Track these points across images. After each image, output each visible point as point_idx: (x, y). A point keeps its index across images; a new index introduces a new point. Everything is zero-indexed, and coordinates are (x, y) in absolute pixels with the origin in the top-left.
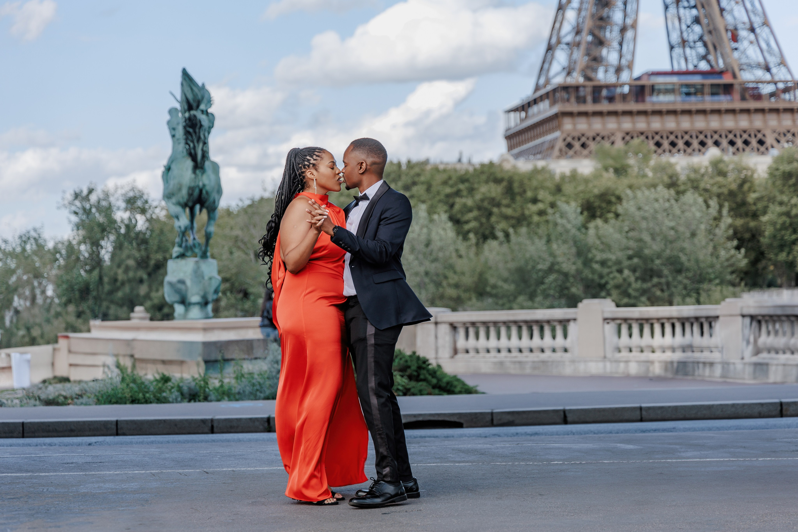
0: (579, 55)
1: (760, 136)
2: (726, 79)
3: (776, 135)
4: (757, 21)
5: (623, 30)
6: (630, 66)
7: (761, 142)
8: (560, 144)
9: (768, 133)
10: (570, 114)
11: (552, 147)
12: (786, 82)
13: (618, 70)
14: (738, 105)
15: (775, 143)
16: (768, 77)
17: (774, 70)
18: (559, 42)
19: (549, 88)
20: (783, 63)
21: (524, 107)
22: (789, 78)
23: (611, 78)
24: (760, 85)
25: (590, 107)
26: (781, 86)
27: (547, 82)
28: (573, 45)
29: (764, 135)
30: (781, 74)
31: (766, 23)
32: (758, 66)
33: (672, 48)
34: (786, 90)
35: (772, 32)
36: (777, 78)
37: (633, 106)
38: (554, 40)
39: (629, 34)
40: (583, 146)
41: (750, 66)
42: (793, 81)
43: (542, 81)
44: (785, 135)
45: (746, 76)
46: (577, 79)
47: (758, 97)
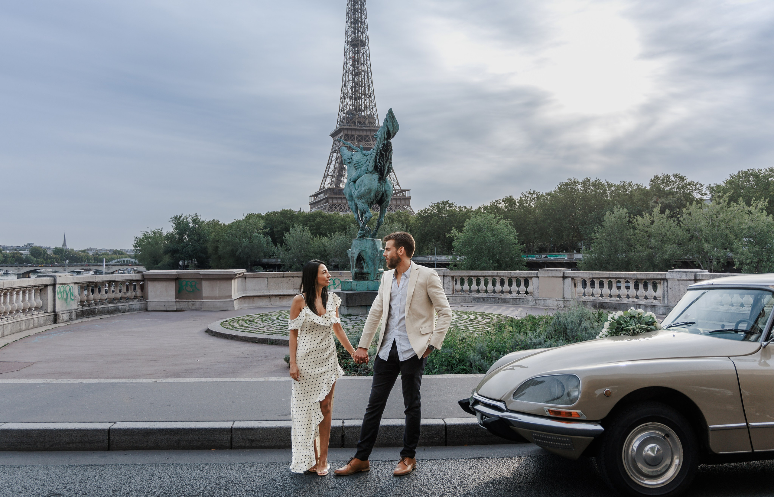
0: (334, 179)
8: (328, 207)
10: (332, 198)
11: (326, 208)
12: (399, 190)
17: (395, 186)
18: (328, 175)
19: (324, 189)
20: (398, 184)
21: (316, 195)
25: (338, 196)
26: (397, 191)
27: (324, 187)
28: (332, 176)
30: (397, 188)
34: (398, 193)
35: (395, 174)
38: (326, 174)
40: (335, 208)
42: (401, 190)
43: (322, 187)
46: (333, 186)
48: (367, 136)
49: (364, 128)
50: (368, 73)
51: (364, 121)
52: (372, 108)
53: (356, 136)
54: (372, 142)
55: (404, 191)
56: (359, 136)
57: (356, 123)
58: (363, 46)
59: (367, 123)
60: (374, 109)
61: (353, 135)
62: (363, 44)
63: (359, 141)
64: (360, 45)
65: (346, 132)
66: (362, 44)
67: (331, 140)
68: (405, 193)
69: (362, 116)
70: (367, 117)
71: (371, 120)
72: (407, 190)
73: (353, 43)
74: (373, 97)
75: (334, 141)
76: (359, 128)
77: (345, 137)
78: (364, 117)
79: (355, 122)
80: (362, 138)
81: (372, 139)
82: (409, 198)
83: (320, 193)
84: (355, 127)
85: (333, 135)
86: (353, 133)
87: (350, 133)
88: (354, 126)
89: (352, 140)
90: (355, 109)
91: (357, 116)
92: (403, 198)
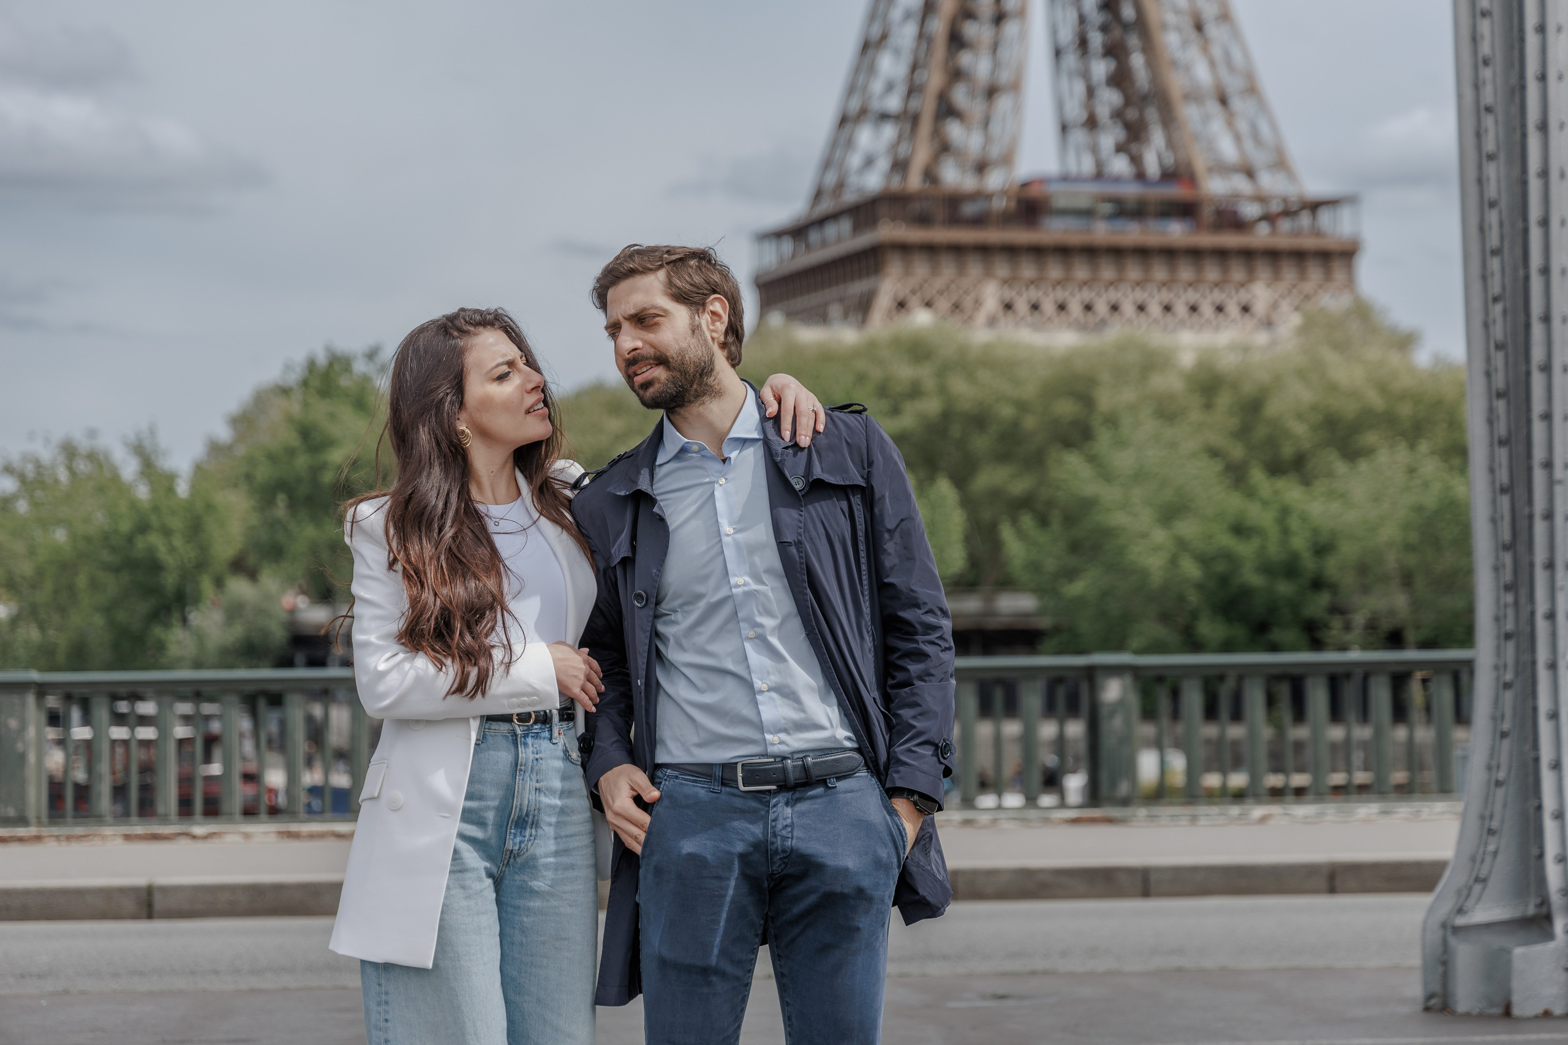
1: (1241, 297)
2: (1184, 192)
3: (1274, 297)
4: (1233, 84)
5: (992, 92)
6: (1007, 159)
7: (1243, 309)
8: (882, 303)
9: (1259, 292)
10: (904, 248)
11: (869, 308)
12: (1285, 200)
13: (981, 167)
14: (1207, 240)
15: (1272, 312)
16: (1250, 189)
17: (1264, 178)
18: (863, 112)
19: (849, 197)
20: (1281, 164)
21: (798, 232)
22: (1294, 191)
23: (970, 183)
25: (941, 234)
26: (1275, 207)
27: (840, 186)
29: (1253, 297)
30: (1271, 183)
31: (1252, 90)
32: (1235, 169)
33: (1064, 128)
34: (1286, 214)
35: (1264, 107)
36: (1267, 193)
37: (1020, 236)
38: (854, 106)
39: (1004, 103)
40: (930, 303)
41: (1222, 169)
42: (1299, 198)
45: (1215, 187)
55: (1314, 206)
68: (1325, 217)
72: (1332, 203)
82: (1350, 250)
83: (821, 222)
92: (1309, 243)
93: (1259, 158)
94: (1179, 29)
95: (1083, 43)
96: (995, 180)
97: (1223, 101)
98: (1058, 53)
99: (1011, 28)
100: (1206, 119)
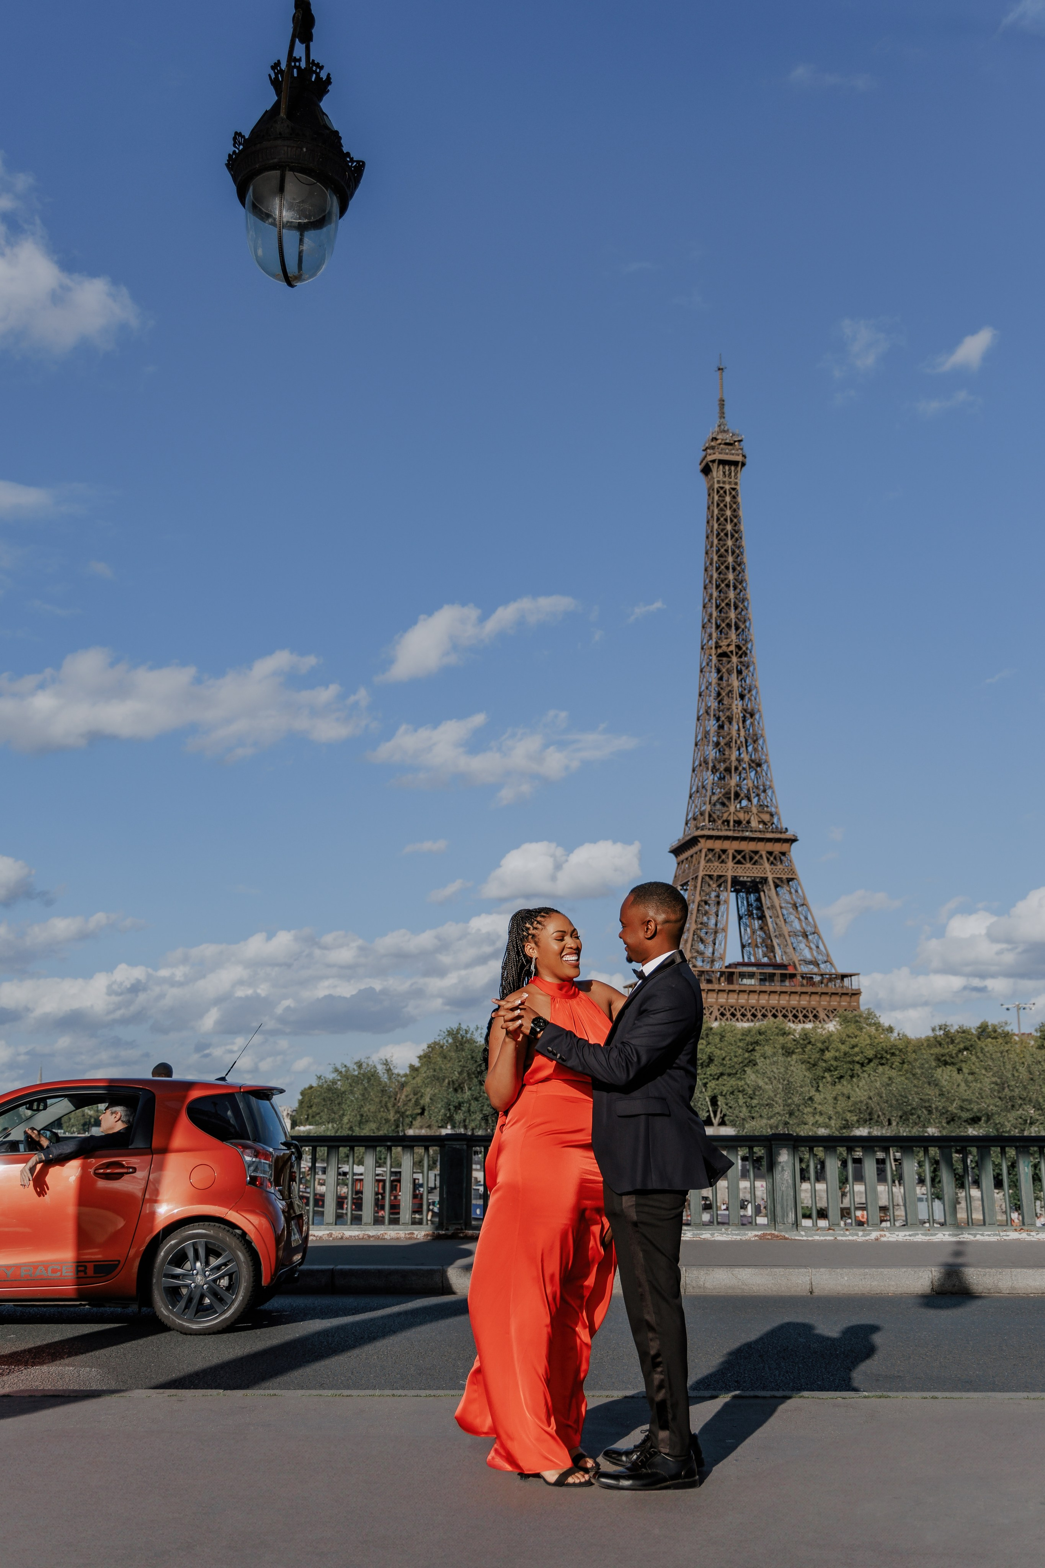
1: (815, 1012)
2: (791, 971)
3: (826, 1012)
4: (809, 929)
5: (715, 932)
6: (722, 958)
7: (815, 1016)
9: (820, 1010)
12: (830, 975)
13: (713, 961)
14: (799, 989)
15: (826, 1018)
16: (816, 970)
17: (822, 966)
20: (828, 961)
22: (833, 971)
23: (707, 967)
24: (814, 976)
26: (827, 977)
29: (817, 1012)
30: (826, 968)
31: (815, 931)
32: (811, 963)
33: (743, 946)
34: (830, 980)
35: (820, 938)
36: (823, 972)
37: (725, 986)
39: (720, 936)
41: (805, 962)
42: (835, 973)
44: (833, 1012)
45: (804, 969)
47: (813, 984)
48: (756, 852)
49: (747, 834)
50: (752, 715)
51: (747, 819)
52: (764, 791)
53: (731, 852)
54: (767, 865)
55: (843, 977)
56: (739, 852)
57: (732, 823)
58: (741, 657)
59: (754, 824)
60: (769, 792)
61: (724, 851)
62: (741, 651)
63: (739, 862)
64: (737, 653)
65: (710, 844)
66: (740, 653)
67: (673, 860)
68: (846, 981)
69: (741, 808)
70: (754, 810)
71: (766, 817)
72: (851, 976)
73: (719, 651)
74: (765, 767)
75: (679, 864)
76: (736, 835)
77: (706, 856)
78: (747, 811)
79: (728, 822)
80: (744, 857)
81: (768, 859)
82: (856, 994)
84: (730, 834)
85: (677, 851)
86: (726, 845)
87: (718, 845)
88: (727, 830)
89: (723, 862)
90: (727, 796)
91: (732, 809)
92: (840, 991)
93: (820, 958)
94: (786, 908)
95: (750, 915)
96: (717, 966)
97: (805, 936)
98: (740, 918)
99: (722, 908)
100: (800, 942)
